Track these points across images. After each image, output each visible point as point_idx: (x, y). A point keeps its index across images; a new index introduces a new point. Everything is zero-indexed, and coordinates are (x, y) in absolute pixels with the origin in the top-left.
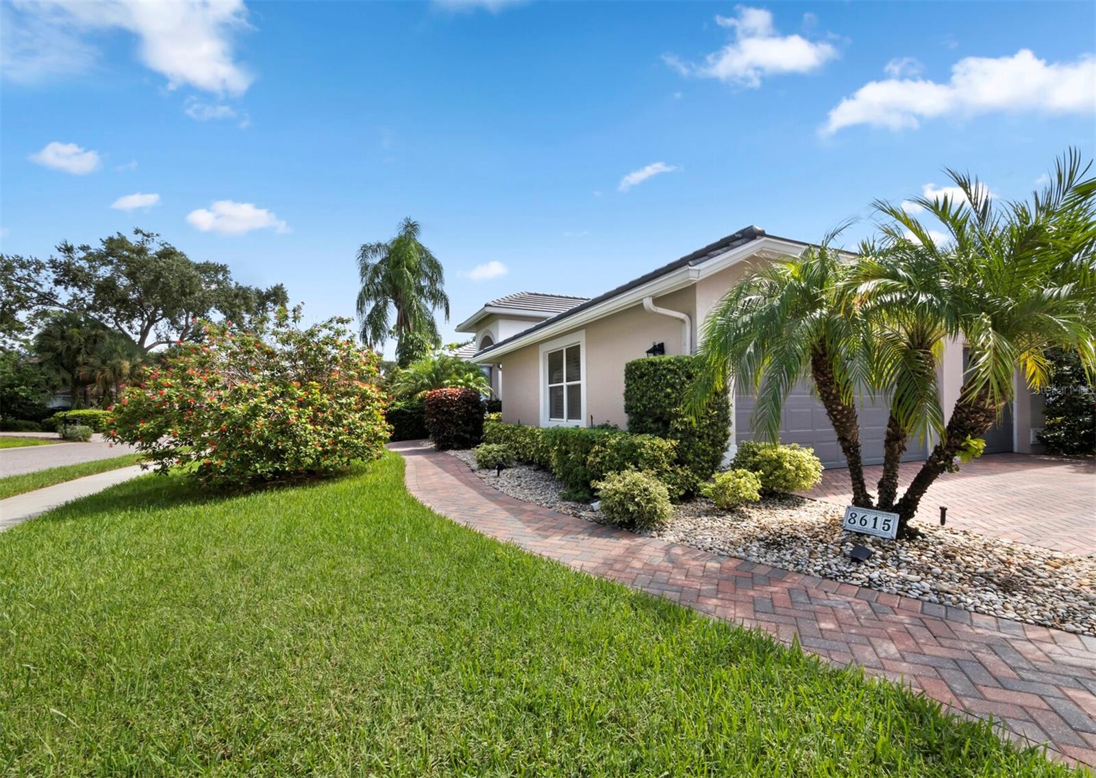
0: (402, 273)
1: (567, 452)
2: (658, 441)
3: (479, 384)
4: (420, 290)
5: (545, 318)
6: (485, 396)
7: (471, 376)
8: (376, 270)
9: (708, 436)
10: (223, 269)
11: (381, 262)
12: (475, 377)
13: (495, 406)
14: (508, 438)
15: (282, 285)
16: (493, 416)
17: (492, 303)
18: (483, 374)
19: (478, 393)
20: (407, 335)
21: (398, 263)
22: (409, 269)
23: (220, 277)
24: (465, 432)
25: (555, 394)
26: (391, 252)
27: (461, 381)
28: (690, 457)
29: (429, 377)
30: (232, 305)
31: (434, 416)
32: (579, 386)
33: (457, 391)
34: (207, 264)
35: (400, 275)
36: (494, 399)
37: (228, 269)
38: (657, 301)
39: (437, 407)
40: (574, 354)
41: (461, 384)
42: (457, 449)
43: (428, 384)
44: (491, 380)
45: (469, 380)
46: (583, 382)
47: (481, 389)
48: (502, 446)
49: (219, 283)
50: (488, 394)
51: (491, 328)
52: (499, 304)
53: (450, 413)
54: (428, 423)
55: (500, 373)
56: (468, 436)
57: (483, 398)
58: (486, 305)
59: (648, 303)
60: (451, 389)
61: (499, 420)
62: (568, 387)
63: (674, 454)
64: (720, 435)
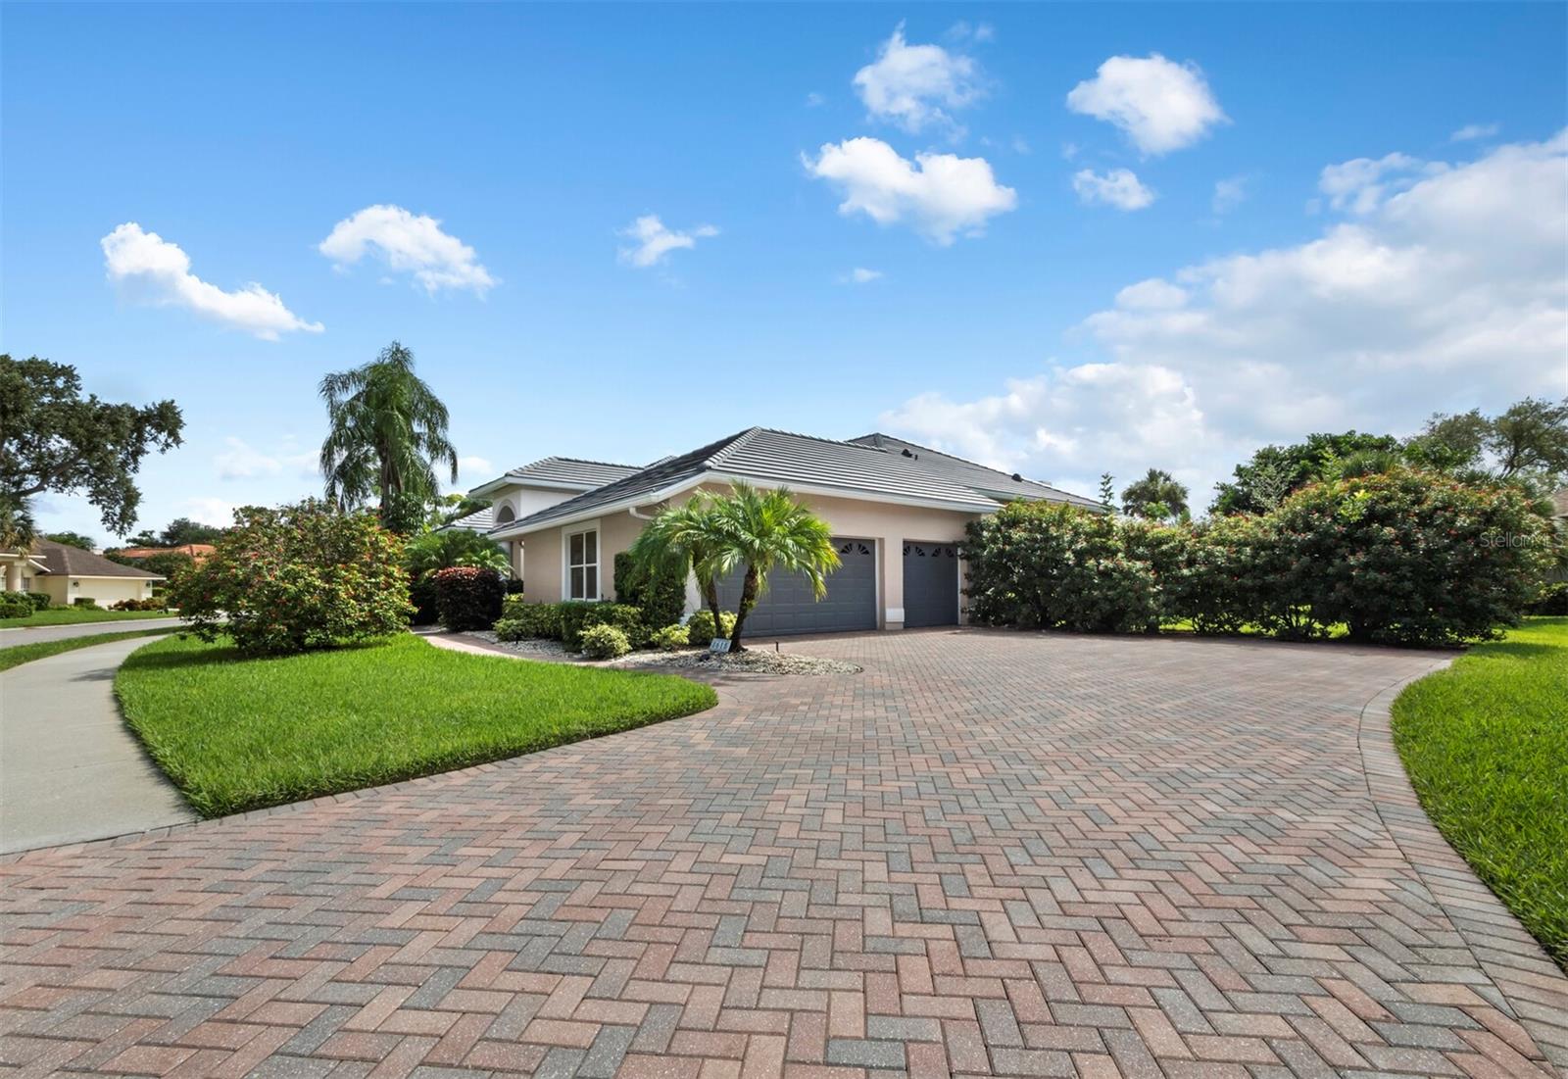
0: (391, 416)
1: (571, 619)
2: (628, 608)
3: (497, 562)
4: (415, 439)
5: (583, 491)
6: (504, 573)
7: (488, 552)
8: (351, 408)
9: (666, 605)
10: (68, 373)
11: (357, 398)
12: (492, 555)
13: (516, 586)
14: (527, 615)
15: (173, 402)
16: (514, 597)
17: (514, 473)
18: (502, 551)
19: (496, 572)
20: (398, 497)
21: (383, 402)
22: (402, 412)
23: (60, 383)
24: (481, 612)
25: (576, 575)
26: (371, 384)
27: (476, 558)
28: (652, 619)
29: (438, 554)
30: (92, 433)
31: (448, 596)
32: (595, 568)
33: (474, 570)
34: (33, 361)
35: (389, 420)
36: (515, 579)
37: (75, 373)
38: (639, 509)
39: (451, 587)
40: (591, 536)
41: (476, 562)
42: (474, 630)
43: (436, 562)
44: (511, 557)
45: (485, 558)
46: (598, 565)
47: (500, 568)
48: (521, 621)
49: (58, 393)
50: (508, 574)
51: (511, 498)
52: (522, 472)
53: (468, 594)
54: (440, 604)
55: (522, 551)
56: (485, 617)
57: (502, 578)
58: (506, 475)
59: (632, 511)
60: (465, 568)
61: (520, 600)
62: (588, 568)
63: (638, 617)
64: (676, 605)
